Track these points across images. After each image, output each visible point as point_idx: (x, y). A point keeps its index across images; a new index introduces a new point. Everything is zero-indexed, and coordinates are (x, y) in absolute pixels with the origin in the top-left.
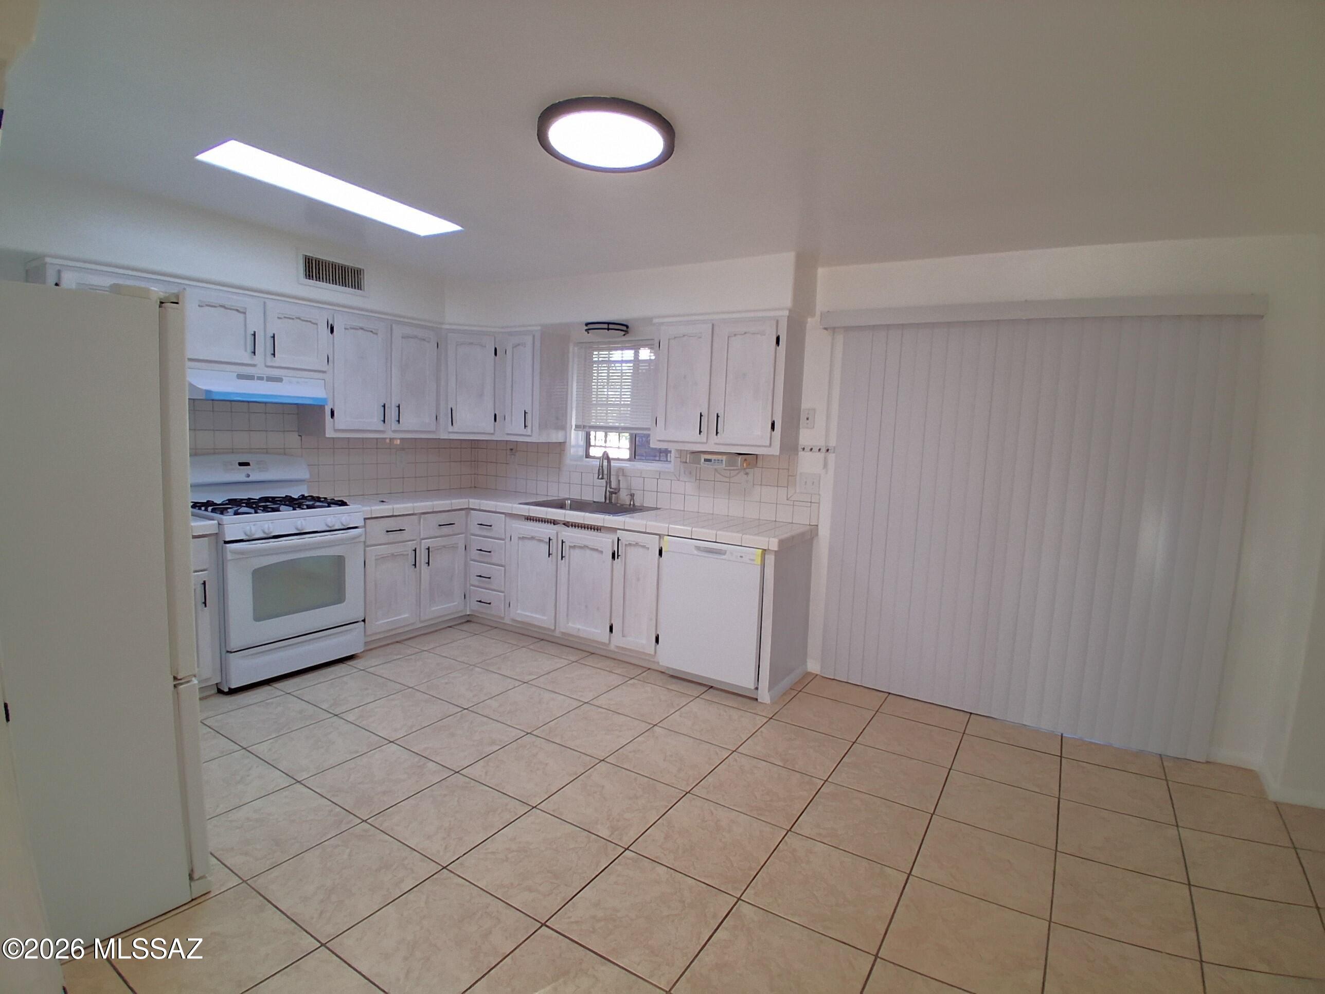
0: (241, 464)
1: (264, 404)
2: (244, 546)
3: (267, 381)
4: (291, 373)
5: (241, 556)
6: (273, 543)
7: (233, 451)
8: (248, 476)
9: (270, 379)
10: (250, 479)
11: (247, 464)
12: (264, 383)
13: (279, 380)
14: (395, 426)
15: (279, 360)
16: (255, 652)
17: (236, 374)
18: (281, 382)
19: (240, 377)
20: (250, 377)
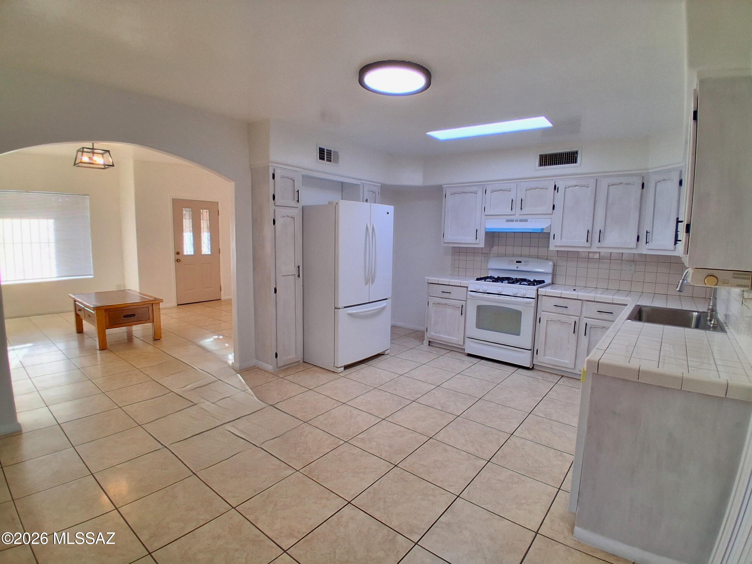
0: (517, 262)
1: (522, 233)
2: (480, 295)
3: (520, 221)
4: (533, 216)
5: (473, 298)
6: (486, 296)
7: (513, 255)
8: (517, 267)
9: (521, 221)
10: (519, 269)
11: (520, 262)
12: (519, 223)
13: (526, 221)
14: (596, 243)
15: (526, 210)
16: (476, 342)
17: (506, 220)
18: (527, 222)
19: (508, 221)
20: (512, 221)
